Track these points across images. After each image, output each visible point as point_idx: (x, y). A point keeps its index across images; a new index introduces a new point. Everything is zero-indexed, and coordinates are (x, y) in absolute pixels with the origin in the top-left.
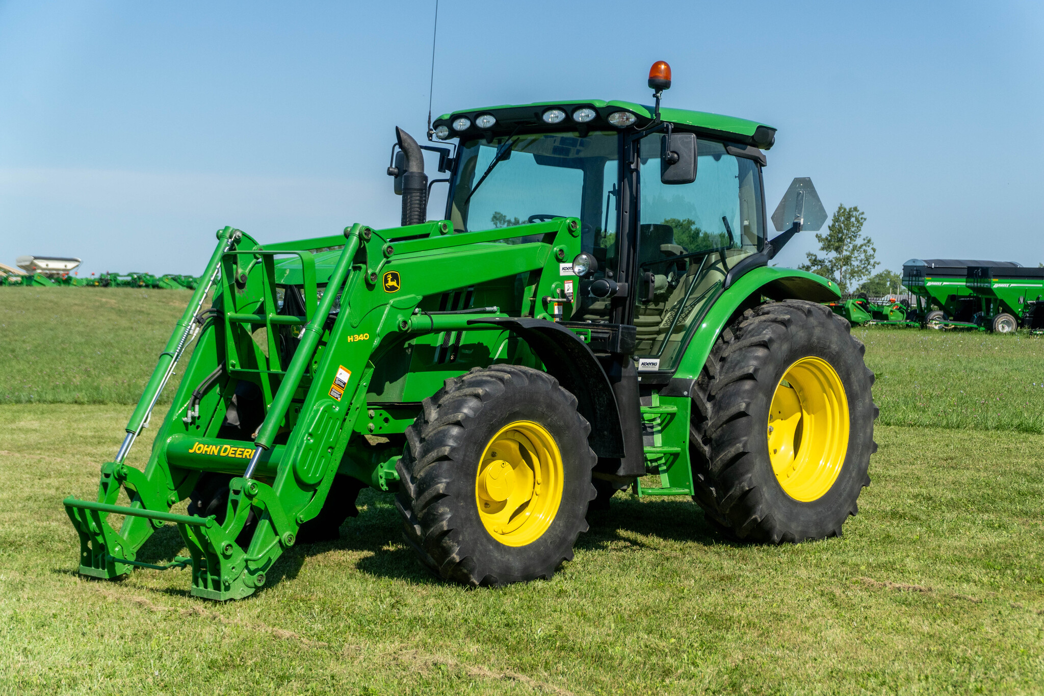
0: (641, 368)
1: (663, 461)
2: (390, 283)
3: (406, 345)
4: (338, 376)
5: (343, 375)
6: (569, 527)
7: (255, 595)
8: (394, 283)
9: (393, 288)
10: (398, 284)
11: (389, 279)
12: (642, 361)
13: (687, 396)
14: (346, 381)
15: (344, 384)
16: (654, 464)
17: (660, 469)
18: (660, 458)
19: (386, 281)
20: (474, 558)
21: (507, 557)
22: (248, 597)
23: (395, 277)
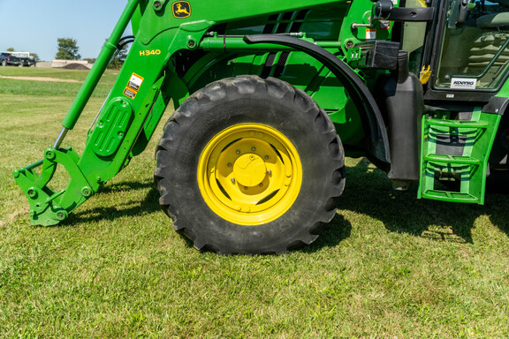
0: (453, 86)
1: (469, 169)
2: (180, 11)
3: (229, 63)
4: (131, 80)
5: (136, 80)
6: (305, 217)
7: (59, 225)
8: (185, 11)
9: (183, 15)
10: (188, 11)
11: (179, 8)
12: (453, 80)
13: (497, 114)
14: (139, 85)
15: (138, 87)
16: (458, 171)
17: (462, 176)
18: (466, 167)
19: (176, 8)
20: (193, 230)
21: (229, 233)
22: (54, 226)
23: (185, 6)
